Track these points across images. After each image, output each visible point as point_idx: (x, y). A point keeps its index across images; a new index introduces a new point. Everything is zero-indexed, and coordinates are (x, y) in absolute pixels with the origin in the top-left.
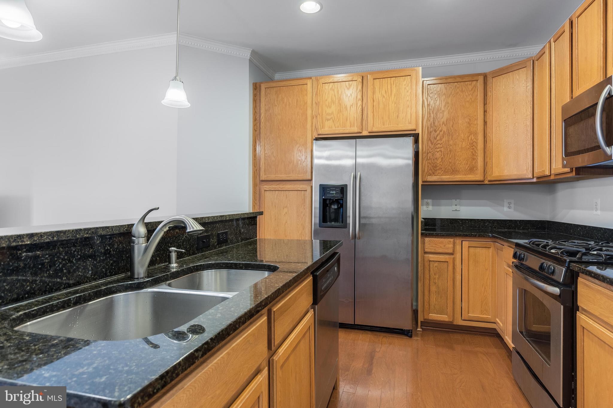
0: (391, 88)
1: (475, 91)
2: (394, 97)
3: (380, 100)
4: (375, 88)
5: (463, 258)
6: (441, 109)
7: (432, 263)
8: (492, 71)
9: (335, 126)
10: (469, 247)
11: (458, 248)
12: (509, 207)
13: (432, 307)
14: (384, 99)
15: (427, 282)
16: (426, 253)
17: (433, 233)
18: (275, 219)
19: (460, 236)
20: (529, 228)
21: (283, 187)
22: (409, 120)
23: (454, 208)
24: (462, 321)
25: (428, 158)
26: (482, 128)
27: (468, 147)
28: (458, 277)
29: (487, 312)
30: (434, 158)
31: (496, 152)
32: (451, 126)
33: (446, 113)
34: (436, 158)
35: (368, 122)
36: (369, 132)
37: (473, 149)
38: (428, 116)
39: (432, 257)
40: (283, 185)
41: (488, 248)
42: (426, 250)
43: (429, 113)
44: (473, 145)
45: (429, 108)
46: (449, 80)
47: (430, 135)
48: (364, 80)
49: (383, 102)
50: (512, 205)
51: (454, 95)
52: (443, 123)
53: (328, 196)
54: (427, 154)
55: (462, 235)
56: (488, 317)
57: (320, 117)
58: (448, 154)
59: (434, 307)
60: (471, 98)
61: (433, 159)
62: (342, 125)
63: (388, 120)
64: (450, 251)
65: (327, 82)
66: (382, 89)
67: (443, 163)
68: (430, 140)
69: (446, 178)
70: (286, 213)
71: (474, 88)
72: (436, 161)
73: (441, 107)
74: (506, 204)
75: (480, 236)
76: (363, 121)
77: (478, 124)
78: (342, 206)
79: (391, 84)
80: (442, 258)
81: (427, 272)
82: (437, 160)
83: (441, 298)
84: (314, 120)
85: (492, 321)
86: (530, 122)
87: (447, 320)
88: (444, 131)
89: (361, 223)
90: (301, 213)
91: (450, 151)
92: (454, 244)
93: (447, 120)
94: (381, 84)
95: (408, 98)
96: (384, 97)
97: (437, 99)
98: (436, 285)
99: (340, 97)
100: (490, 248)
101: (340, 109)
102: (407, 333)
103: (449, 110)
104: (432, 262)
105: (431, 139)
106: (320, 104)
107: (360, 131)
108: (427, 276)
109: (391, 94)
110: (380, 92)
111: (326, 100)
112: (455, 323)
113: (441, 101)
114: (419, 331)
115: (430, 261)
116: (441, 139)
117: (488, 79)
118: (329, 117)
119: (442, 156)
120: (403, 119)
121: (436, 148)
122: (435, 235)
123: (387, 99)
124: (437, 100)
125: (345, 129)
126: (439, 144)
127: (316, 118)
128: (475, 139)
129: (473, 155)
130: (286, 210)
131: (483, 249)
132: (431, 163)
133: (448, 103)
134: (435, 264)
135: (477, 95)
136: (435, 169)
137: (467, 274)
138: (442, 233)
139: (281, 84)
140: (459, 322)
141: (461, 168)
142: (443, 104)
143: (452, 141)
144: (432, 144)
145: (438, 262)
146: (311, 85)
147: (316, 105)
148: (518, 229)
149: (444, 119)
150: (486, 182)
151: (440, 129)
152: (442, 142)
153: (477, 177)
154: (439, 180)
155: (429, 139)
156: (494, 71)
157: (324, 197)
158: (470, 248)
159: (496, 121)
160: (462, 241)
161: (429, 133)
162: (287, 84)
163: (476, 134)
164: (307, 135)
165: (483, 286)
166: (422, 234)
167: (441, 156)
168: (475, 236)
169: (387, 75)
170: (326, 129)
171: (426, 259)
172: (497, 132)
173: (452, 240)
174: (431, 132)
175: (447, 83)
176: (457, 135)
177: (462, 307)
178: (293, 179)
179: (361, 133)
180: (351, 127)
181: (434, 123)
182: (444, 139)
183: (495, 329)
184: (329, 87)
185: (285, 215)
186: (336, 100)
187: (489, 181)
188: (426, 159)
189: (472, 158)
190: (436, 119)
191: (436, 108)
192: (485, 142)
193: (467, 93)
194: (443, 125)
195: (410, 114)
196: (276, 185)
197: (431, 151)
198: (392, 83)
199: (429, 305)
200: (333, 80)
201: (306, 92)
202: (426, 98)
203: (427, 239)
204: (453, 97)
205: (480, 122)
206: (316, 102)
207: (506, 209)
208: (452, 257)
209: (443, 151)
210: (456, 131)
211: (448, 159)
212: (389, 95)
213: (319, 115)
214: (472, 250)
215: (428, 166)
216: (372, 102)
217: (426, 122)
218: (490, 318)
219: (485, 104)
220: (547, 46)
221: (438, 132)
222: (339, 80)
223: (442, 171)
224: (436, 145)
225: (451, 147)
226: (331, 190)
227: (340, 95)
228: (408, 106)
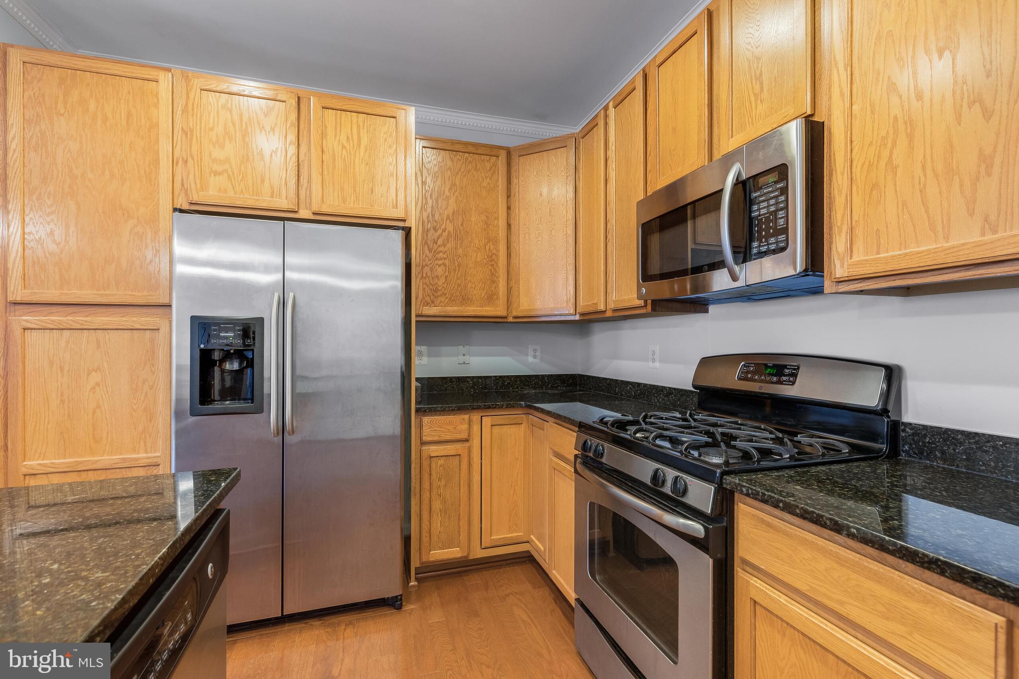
0: (359, 133)
1: (494, 172)
2: (365, 153)
3: (336, 152)
4: (326, 127)
5: (483, 445)
6: (444, 194)
7: (434, 460)
8: (519, 146)
9: (233, 188)
10: (492, 425)
11: (476, 428)
12: (535, 357)
13: (435, 538)
14: (344, 152)
15: (425, 496)
16: (423, 443)
17: (437, 407)
18: (62, 402)
19: (479, 408)
20: (558, 386)
21: (86, 322)
22: (393, 200)
23: (461, 359)
24: (482, 550)
25: (424, 275)
26: (505, 234)
27: (485, 261)
28: (476, 478)
29: (517, 527)
30: (433, 276)
31: (525, 273)
32: (460, 224)
33: (452, 201)
34: (437, 277)
35: (310, 192)
36: (314, 214)
37: (492, 265)
38: (424, 203)
39: (434, 450)
40: (87, 316)
41: (519, 424)
42: (425, 439)
43: (425, 197)
44: (492, 259)
45: (425, 188)
46: (457, 147)
47: (427, 235)
48: (302, 106)
49: (343, 157)
50: (538, 354)
51: (465, 173)
52: (448, 218)
53: (214, 343)
54: (423, 267)
55: (482, 407)
56: (518, 536)
57: (196, 165)
58: (455, 270)
59: (439, 538)
60: (489, 184)
61: (433, 278)
62: (251, 189)
63: (354, 194)
64: (464, 436)
65: (215, 89)
66: (340, 131)
67: (448, 286)
68: (426, 243)
69: (453, 310)
70: (98, 384)
71: (494, 167)
72: (436, 280)
73: (444, 190)
74: (531, 352)
75: (509, 407)
76: (300, 188)
77: (499, 226)
78: (251, 364)
79: (358, 126)
80: (450, 449)
81: (426, 477)
82: (438, 280)
83: (449, 518)
84: (179, 169)
85: (525, 540)
86: (572, 230)
87: (459, 555)
88: (449, 232)
89: (297, 392)
90: (144, 383)
91: (459, 265)
92: (470, 422)
93: (453, 213)
94: (339, 120)
95: (391, 160)
96: (344, 147)
97: (437, 175)
98: (442, 497)
99: (246, 129)
100: (522, 424)
101: (247, 155)
102: (393, 603)
103: (457, 197)
104: (435, 458)
105: (429, 242)
106: (195, 134)
107: (291, 207)
108: (426, 485)
109: (359, 145)
110: (335, 136)
111: (212, 129)
112: (471, 557)
113: (445, 180)
114: (412, 586)
115: (431, 457)
116: (444, 245)
117: (513, 157)
118: (219, 168)
119: (447, 274)
120: (382, 196)
121: (436, 259)
122: (439, 411)
123: (350, 153)
124: (437, 177)
125: (258, 200)
126: (441, 252)
127: (185, 166)
128: (495, 250)
129: (493, 274)
130: (95, 377)
131: (512, 426)
132: (428, 283)
133: (455, 185)
134: (439, 461)
135: (498, 180)
136: (435, 294)
137: (489, 471)
138: (451, 407)
139: (76, 63)
140: (479, 553)
141: (475, 295)
142: (448, 186)
143: (461, 250)
144: (430, 251)
145: (444, 458)
146: (168, 84)
147: (184, 136)
148: (547, 388)
149: (450, 211)
150: (510, 319)
151: (443, 226)
152: (446, 249)
153: (499, 310)
154: (443, 314)
155: (426, 241)
156: (521, 147)
157: (202, 346)
158: (493, 427)
159: (525, 225)
160: (482, 417)
161: (426, 232)
162: (96, 68)
163: (496, 241)
164: (158, 200)
165: (511, 485)
166: (417, 410)
167: (445, 272)
168: (501, 407)
169: (349, 106)
170: (211, 192)
171: (424, 455)
172: (525, 241)
173: (466, 417)
174: (427, 231)
175: (453, 151)
176: (470, 240)
177: (481, 528)
178: (117, 301)
179: (296, 212)
180: (272, 196)
181: (433, 216)
182: (449, 245)
183: (528, 552)
184: (218, 102)
185: (93, 388)
186: (235, 133)
187: (515, 317)
188: (420, 276)
189: (490, 280)
190: (437, 209)
191: (436, 190)
192: (509, 256)
193: (483, 173)
194: (448, 221)
195: (395, 189)
196: (66, 316)
197: (428, 263)
198: (361, 125)
199: (430, 536)
200: (228, 86)
201: (156, 100)
202: (420, 170)
203: (426, 420)
204: (462, 177)
205: (502, 223)
206: (185, 128)
207: (530, 359)
208: (467, 445)
209: (447, 265)
210: (468, 233)
211: (455, 279)
212: (354, 147)
213: (193, 159)
214: (496, 430)
215: (424, 289)
216: (321, 153)
217: (420, 211)
218: (521, 535)
219: (509, 197)
220: (601, 113)
221: (439, 232)
222: (244, 91)
223: (447, 298)
224: (437, 254)
225: (460, 259)
226: (220, 330)
227: (246, 123)
228: (392, 175)
